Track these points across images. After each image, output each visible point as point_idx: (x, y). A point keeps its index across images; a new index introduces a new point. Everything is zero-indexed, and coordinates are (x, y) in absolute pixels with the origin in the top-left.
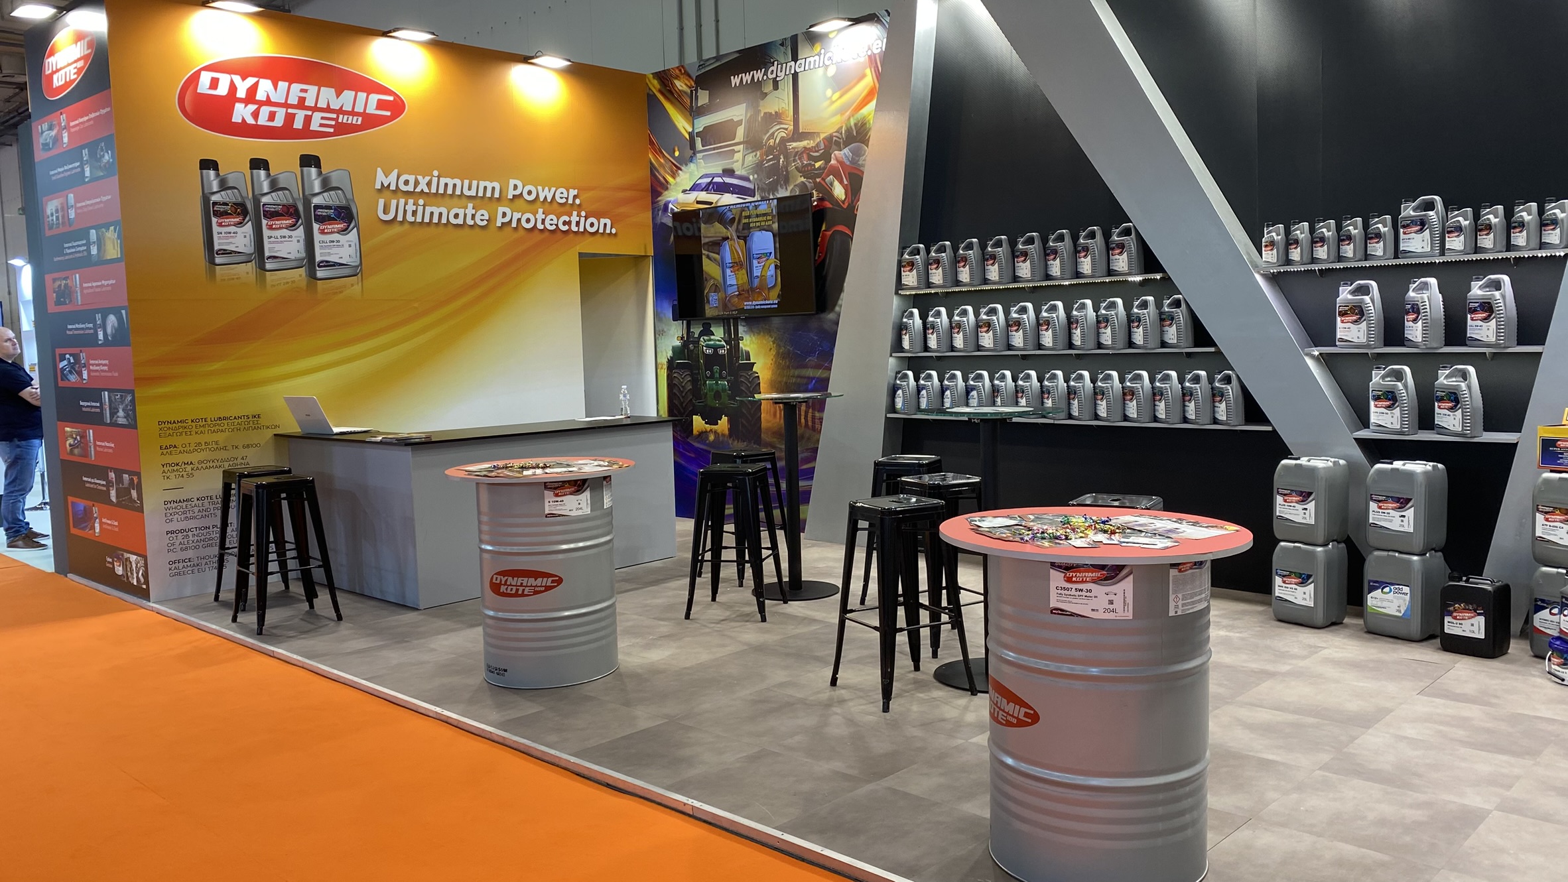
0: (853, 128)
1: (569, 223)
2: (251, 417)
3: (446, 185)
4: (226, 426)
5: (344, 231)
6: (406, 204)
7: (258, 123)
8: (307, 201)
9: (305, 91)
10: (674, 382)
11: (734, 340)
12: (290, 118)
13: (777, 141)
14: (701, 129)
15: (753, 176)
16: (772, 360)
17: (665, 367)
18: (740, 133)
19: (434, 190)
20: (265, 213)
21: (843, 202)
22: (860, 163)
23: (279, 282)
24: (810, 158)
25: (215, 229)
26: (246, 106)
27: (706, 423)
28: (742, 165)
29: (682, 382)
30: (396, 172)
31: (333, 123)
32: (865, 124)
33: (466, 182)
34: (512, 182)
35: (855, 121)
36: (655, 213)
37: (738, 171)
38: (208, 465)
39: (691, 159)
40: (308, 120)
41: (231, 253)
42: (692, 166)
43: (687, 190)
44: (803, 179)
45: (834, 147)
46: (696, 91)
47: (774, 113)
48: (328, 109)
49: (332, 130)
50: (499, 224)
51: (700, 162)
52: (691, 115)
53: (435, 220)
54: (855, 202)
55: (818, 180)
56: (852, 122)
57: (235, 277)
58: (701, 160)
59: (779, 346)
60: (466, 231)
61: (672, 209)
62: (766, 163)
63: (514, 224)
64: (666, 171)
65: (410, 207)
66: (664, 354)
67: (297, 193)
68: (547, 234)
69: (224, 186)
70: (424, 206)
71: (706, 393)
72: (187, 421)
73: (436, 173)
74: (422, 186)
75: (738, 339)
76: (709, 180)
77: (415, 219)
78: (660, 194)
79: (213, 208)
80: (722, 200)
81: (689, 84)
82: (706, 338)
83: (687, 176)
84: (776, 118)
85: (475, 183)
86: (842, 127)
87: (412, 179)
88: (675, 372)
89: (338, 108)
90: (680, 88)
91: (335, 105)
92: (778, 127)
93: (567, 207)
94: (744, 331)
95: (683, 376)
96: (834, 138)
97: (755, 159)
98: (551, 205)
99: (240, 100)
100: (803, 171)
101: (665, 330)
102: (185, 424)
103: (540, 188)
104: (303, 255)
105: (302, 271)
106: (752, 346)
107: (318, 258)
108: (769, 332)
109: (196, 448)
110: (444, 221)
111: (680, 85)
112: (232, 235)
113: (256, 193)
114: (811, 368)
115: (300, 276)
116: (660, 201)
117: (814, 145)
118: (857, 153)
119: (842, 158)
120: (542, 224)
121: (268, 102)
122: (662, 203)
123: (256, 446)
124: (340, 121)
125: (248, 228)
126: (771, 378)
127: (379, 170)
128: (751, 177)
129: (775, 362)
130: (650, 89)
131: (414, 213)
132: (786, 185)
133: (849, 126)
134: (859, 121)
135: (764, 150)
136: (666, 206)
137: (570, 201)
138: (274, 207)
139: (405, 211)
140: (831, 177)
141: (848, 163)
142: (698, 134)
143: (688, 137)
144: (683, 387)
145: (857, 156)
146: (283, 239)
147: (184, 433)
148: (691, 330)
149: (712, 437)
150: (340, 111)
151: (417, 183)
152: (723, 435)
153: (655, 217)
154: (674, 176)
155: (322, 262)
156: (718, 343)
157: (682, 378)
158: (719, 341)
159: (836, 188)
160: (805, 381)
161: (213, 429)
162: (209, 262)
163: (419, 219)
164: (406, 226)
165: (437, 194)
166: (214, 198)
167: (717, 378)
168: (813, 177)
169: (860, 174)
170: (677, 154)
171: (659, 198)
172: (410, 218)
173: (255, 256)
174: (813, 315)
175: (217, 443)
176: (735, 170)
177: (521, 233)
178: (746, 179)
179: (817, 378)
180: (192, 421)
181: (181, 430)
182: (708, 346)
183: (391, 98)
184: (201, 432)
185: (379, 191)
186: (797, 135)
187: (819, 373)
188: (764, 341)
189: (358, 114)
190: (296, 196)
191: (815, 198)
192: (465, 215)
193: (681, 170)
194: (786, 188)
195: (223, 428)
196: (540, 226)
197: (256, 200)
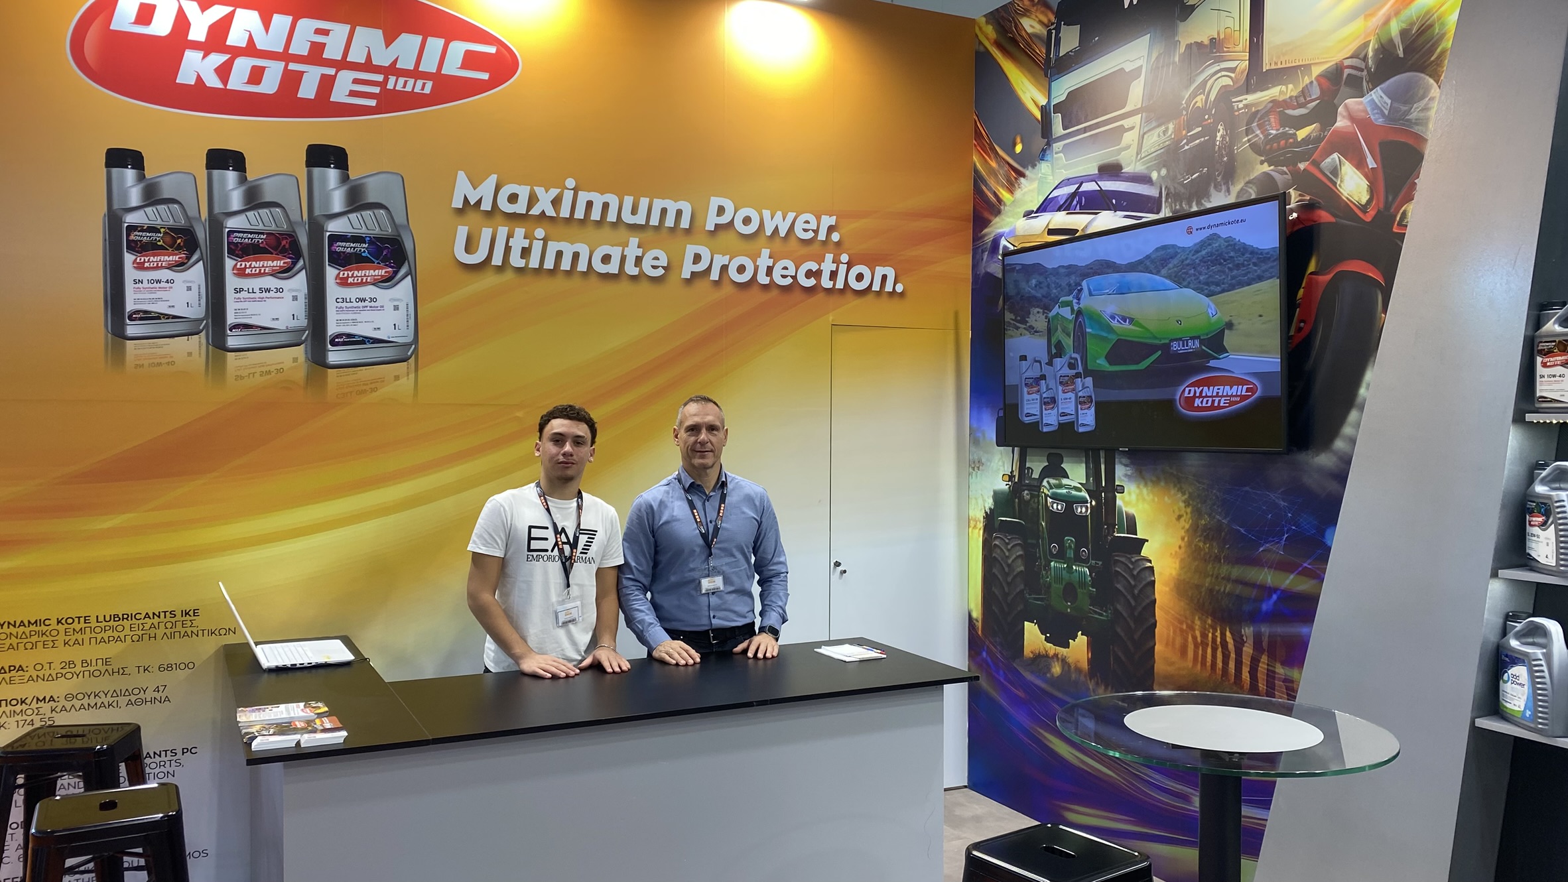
0: (1398, 41)
1: (817, 274)
2: (178, 614)
3: (590, 204)
4: (127, 631)
5: (387, 281)
6: (510, 236)
7: (228, 88)
8: (316, 227)
9: (325, 32)
10: (994, 555)
11: (1105, 490)
12: (291, 81)
13: (1212, 97)
14: (1063, 98)
15: (1159, 173)
16: (1183, 539)
17: (981, 525)
18: (1136, 94)
19: (565, 212)
20: (233, 247)
21: (1364, 208)
22: (1413, 116)
23: (253, 371)
24: (1286, 121)
25: (130, 273)
26: (204, 57)
27: (1047, 640)
28: (1137, 154)
29: (1008, 557)
30: (492, 180)
31: (377, 90)
32: (1431, 26)
33: (628, 201)
34: (715, 202)
35: (1404, 26)
36: (978, 257)
37: (1129, 164)
38: (86, 702)
39: (1042, 155)
40: (327, 84)
41: (158, 318)
42: (1044, 167)
43: (1032, 212)
44: (1266, 168)
45: (1344, 89)
46: (1058, 32)
47: (1206, 42)
48: (368, 66)
49: (373, 103)
50: (686, 274)
51: (1058, 159)
52: (1046, 76)
53: (566, 265)
54: (1394, 207)
55: (1302, 166)
56: (1395, 28)
57: (164, 361)
58: (1062, 155)
59: (1197, 513)
60: (624, 286)
61: (1005, 247)
62: (1187, 144)
63: (715, 275)
64: (998, 182)
65: (518, 242)
66: (980, 501)
67: (298, 212)
68: (775, 293)
69: (152, 196)
70: (545, 241)
71: (1050, 583)
72: (47, 622)
73: (570, 183)
74: (544, 205)
75: (1113, 489)
76: (1072, 189)
77: (527, 264)
78: (985, 223)
79: (128, 236)
80: (1095, 224)
81: (1045, 20)
82: (1052, 481)
83: (1035, 185)
84: (1214, 48)
85: (644, 203)
86: (1366, 45)
87: (523, 192)
88: (996, 538)
89: (387, 65)
90: (1029, 30)
91: (382, 58)
92: (1216, 68)
93: (815, 248)
94: (1126, 475)
95: (1009, 547)
96: (1347, 71)
97: (1163, 138)
98: (783, 242)
99: (196, 46)
100: (1268, 151)
101: (983, 460)
102: (44, 628)
103: (767, 214)
104: (303, 322)
105: (299, 352)
106: (1141, 506)
107: (332, 329)
108: (1176, 480)
109: (64, 671)
110: (582, 266)
111: (1031, 25)
112: (163, 285)
113: (217, 210)
114: (1270, 567)
115: (295, 360)
116: (985, 235)
117: (1294, 94)
118: (1406, 97)
119: (1366, 111)
120: (767, 275)
121: (251, 49)
122: (989, 239)
123: (187, 666)
124: (390, 86)
125: (197, 273)
126: (1179, 575)
127: (461, 176)
128: (1154, 175)
129: (1189, 544)
130: (980, 43)
131: (525, 252)
132: (1226, 183)
133: (1384, 40)
134: (1412, 24)
135: (1184, 118)
136: (996, 243)
137: (822, 236)
138: (249, 236)
139: (508, 249)
140: (1335, 156)
141: (1380, 121)
142: (1058, 108)
143: (1038, 115)
144: (1009, 566)
145: (1405, 103)
146: (264, 295)
147: (40, 645)
148: (1028, 465)
149: (1057, 669)
150: (392, 70)
151: (533, 200)
152: (1079, 670)
153: (978, 263)
154: (1011, 189)
155: (340, 335)
156: (1074, 492)
157: (1008, 550)
158: (1078, 490)
159: (1346, 178)
160: (1254, 593)
161: (99, 637)
162: (114, 334)
163: (534, 263)
164: (509, 275)
165: (570, 219)
166: (131, 219)
167: (1070, 558)
168: (1292, 162)
169: (1411, 142)
170: (1019, 148)
171: (986, 231)
172: (516, 261)
173: (207, 324)
174: (1279, 453)
175: (106, 662)
176: (1123, 165)
177: (727, 289)
178: (1144, 179)
179: (1283, 591)
180: (59, 622)
181: (34, 639)
182: (1055, 497)
183: (492, 50)
184: (76, 642)
185: (460, 212)
186: (1257, 76)
187: (1289, 581)
188: (1166, 499)
189: (426, 76)
190: (295, 216)
191: (1293, 205)
192: (623, 259)
193: (1023, 175)
194: (1228, 191)
195: (122, 635)
196: (763, 279)
197: (215, 224)
